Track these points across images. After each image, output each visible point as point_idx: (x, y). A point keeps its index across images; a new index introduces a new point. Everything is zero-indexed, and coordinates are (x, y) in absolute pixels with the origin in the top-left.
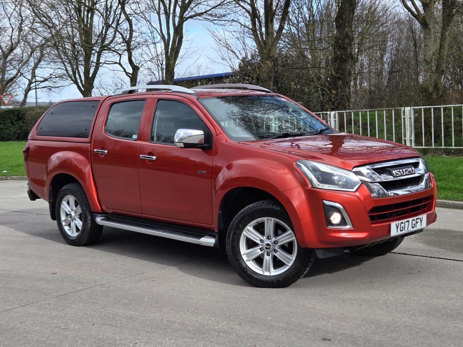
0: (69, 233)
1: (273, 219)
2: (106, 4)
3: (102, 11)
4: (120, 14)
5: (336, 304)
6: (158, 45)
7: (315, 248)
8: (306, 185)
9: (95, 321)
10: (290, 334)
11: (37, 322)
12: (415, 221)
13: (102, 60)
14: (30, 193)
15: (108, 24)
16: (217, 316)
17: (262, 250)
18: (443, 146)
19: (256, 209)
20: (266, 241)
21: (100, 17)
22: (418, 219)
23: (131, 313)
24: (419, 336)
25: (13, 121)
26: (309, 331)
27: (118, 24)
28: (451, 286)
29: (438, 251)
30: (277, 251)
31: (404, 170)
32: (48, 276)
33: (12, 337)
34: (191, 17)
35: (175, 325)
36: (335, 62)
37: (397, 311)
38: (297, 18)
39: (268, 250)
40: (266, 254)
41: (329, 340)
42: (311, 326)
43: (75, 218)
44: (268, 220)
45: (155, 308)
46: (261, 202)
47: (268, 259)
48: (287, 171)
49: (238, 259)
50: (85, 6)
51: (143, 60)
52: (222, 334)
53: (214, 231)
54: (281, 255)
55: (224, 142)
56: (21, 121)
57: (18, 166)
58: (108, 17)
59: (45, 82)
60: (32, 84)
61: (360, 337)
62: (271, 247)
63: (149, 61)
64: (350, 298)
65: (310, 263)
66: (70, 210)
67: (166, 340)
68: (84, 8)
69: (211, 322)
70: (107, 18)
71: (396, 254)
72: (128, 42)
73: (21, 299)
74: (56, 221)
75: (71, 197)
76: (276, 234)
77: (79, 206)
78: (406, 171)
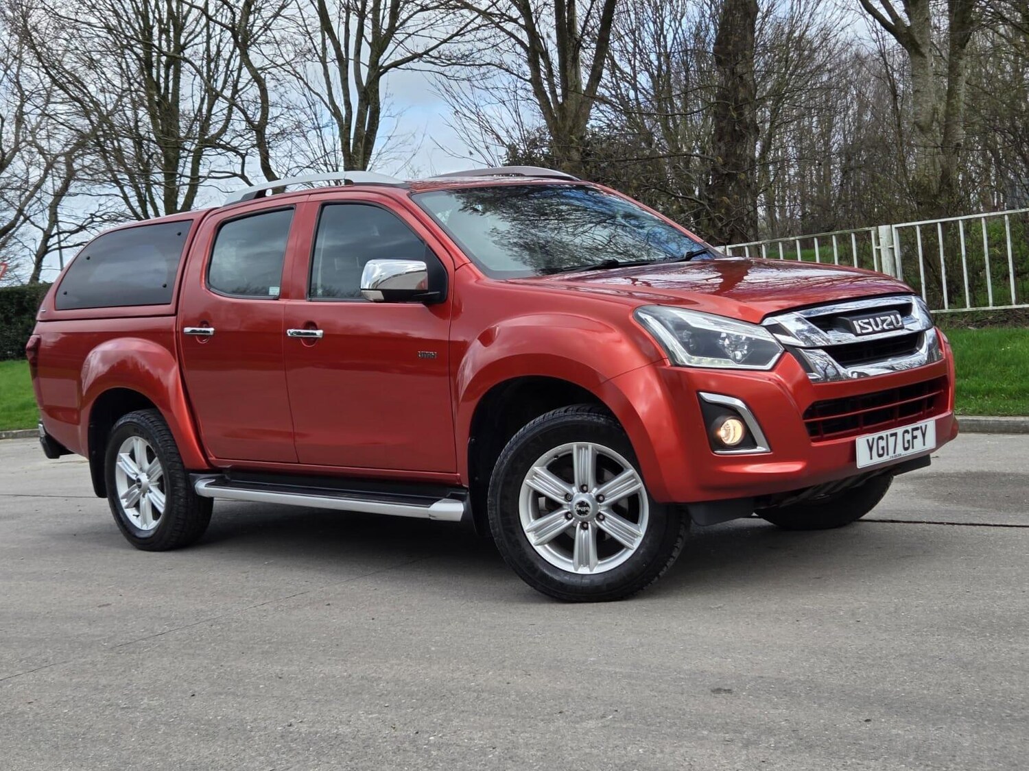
0: (137, 522)
1: (590, 445)
2: (208, 49)
3: (198, 63)
4: (240, 69)
5: (741, 623)
6: (326, 132)
7: (688, 501)
8: (661, 360)
9: (196, 689)
10: (640, 685)
11: (64, 699)
12: (910, 435)
13: (203, 171)
14: (45, 442)
15: (213, 89)
16: (474, 662)
17: (570, 519)
18: (968, 306)
19: (553, 425)
20: (578, 496)
21: (195, 76)
22: (917, 429)
23: (279, 668)
24: (930, 672)
25: (11, 315)
26: (682, 676)
27: (235, 91)
28: (998, 575)
29: (967, 512)
30: (604, 517)
31: (878, 319)
32: (91, 610)
33: (8, 730)
34: (396, 65)
35: (378, 685)
36: (719, 140)
37: (879, 628)
38: (632, 62)
39: (582, 517)
40: (579, 525)
41: (729, 691)
42: (686, 667)
43: (149, 489)
44: (579, 448)
45: (334, 656)
46: (563, 409)
47: (584, 537)
48: (616, 335)
49: (517, 541)
50: (161, 52)
51: (295, 165)
52: (485, 695)
53: (461, 487)
54: (613, 525)
55: (472, 282)
56: (27, 316)
57: (24, 407)
58: (213, 77)
59: (81, 233)
60: (51, 239)
61: (798, 681)
62: (591, 509)
63: (308, 167)
64: (774, 609)
65: (679, 540)
66: (137, 470)
67: (359, 715)
68: (159, 56)
69: (460, 673)
70: (209, 79)
71: (874, 523)
72: (259, 129)
73: (30, 658)
74: (106, 499)
75: (137, 440)
76: (600, 480)
77: (156, 458)
78: (883, 321)
